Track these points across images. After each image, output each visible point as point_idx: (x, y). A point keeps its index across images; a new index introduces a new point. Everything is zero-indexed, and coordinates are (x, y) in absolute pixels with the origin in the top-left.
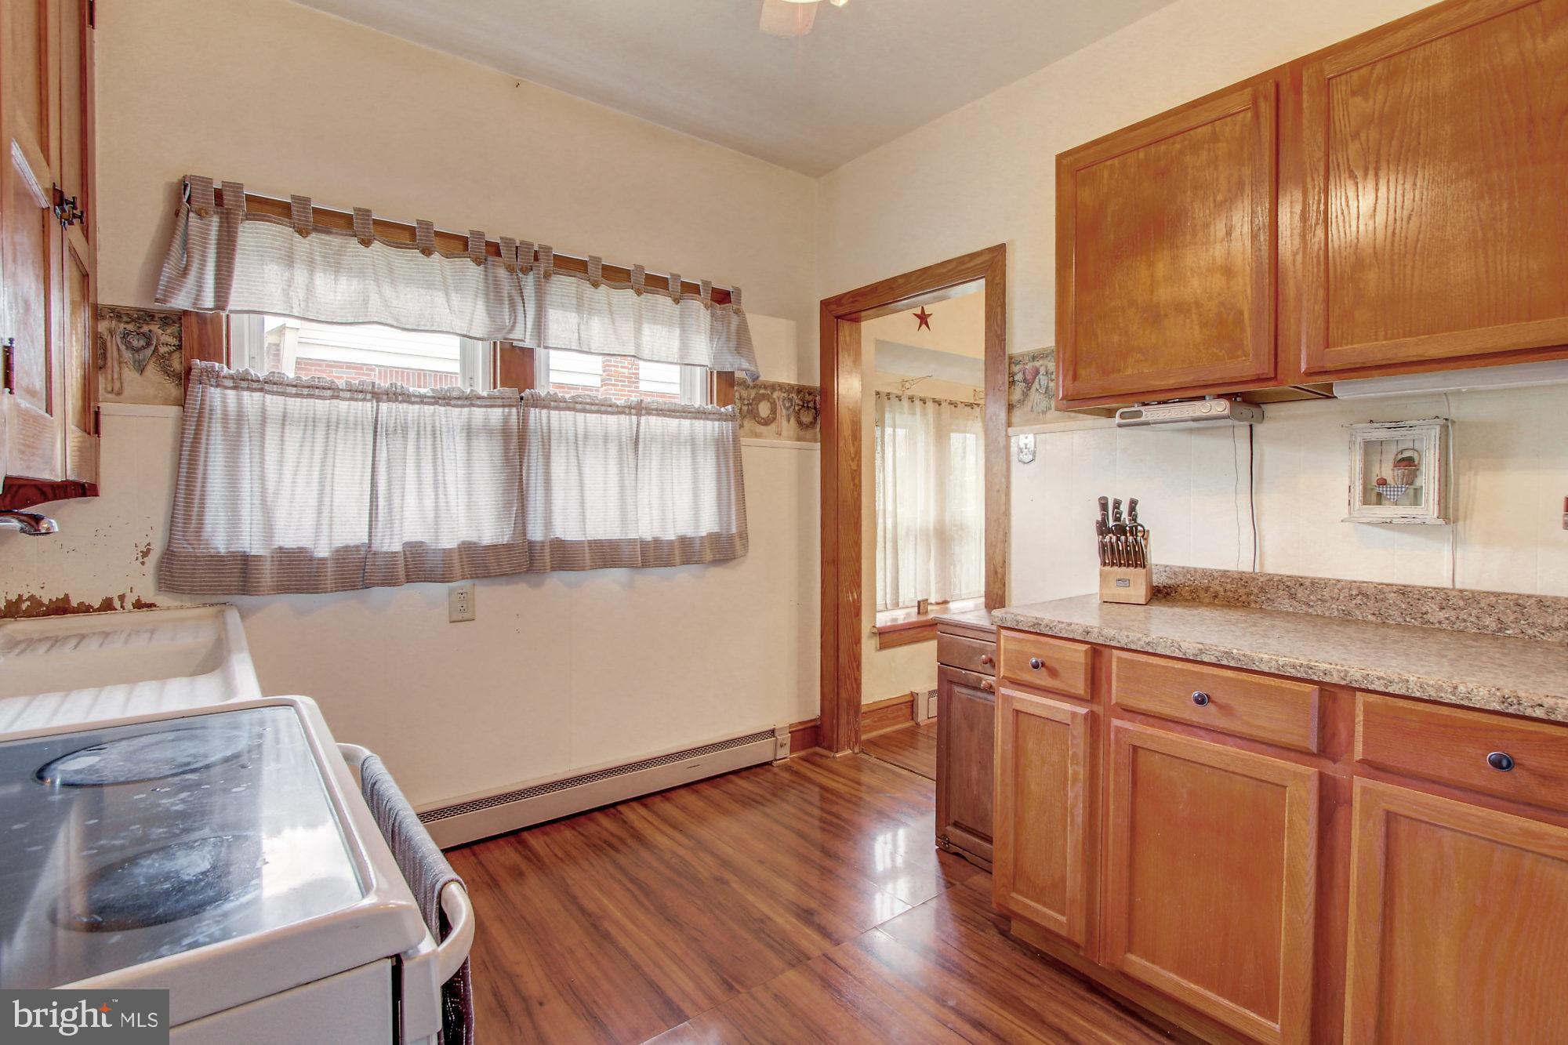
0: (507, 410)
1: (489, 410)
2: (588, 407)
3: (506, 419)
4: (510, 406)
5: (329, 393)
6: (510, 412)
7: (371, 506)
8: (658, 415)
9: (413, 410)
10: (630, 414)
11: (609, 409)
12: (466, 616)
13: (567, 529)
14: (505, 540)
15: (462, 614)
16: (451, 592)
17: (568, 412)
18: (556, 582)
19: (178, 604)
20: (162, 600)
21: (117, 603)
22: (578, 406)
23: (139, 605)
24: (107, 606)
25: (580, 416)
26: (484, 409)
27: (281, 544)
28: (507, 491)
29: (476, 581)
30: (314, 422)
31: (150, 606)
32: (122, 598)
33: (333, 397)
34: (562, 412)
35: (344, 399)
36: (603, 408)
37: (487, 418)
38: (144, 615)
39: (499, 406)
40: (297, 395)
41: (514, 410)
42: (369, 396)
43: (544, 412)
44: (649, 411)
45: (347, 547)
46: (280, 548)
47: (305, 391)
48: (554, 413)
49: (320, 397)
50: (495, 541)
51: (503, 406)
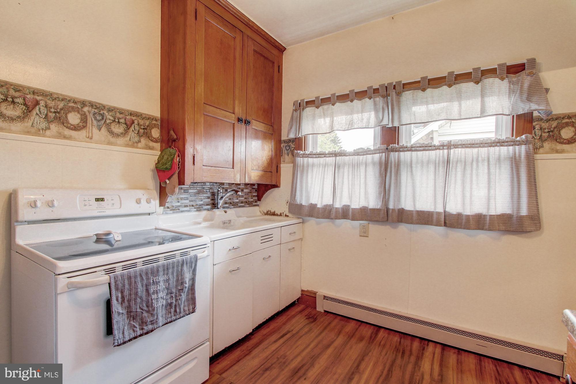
0: (381, 154)
1: (374, 155)
2: (418, 149)
3: (381, 158)
4: (382, 152)
5: (323, 156)
6: (382, 155)
7: (334, 192)
8: (462, 147)
9: (346, 158)
10: (443, 149)
11: (430, 148)
12: (365, 235)
13: (407, 205)
14: (379, 207)
15: (364, 234)
16: (360, 224)
17: (408, 152)
18: (403, 227)
19: (293, 216)
20: (290, 215)
21: (282, 215)
22: (413, 149)
23: (286, 216)
24: (281, 215)
25: (414, 153)
26: (372, 155)
27: (312, 202)
28: (380, 187)
29: (370, 222)
30: (319, 165)
31: (288, 216)
32: (283, 213)
33: (325, 157)
34: (406, 152)
35: (327, 157)
36: (426, 148)
37: (373, 159)
38: (286, 218)
39: (378, 153)
40: (316, 157)
41: (384, 154)
42: (334, 155)
43: (397, 153)
44: (456, 146)
45: (327, 205)
46: (311, 204)
47: (317, 156)
48: (402, 153)
49: (321, 157)
50: (374, 207)
51: (380, 153)
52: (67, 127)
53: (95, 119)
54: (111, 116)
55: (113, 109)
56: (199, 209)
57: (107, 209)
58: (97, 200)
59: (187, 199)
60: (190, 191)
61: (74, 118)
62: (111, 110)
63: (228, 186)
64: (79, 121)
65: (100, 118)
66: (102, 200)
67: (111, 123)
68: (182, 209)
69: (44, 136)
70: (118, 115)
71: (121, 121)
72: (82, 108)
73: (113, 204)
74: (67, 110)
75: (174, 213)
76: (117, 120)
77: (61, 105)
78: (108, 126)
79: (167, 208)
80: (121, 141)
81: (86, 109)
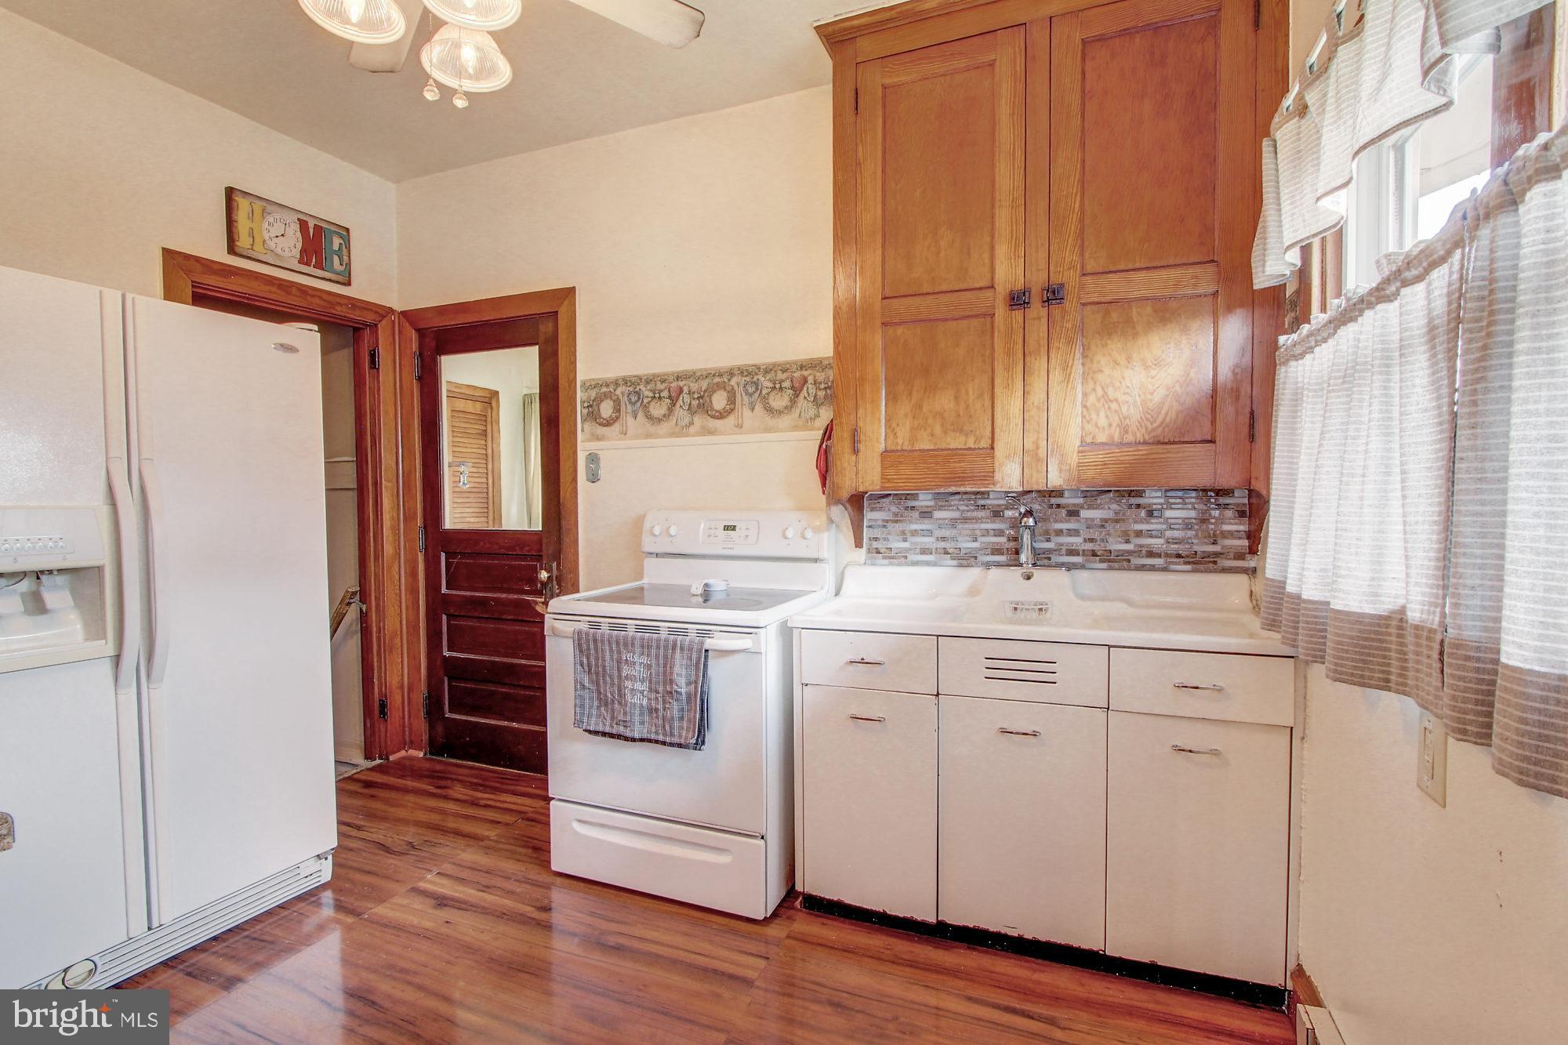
52: (712, 417)
53: (747, 393)
54: (770, 380)
55: (771, 367)
56: (965, 560)
57: (738, 544)
58: (727, 528)
59: (930, 533)
60: (937, 514)
61: (719, 401)
62: (768, 370)
63: (1081, 501)
64: (725, 402)
65: (754, 389)
66: (734, 528)
67: (768, 394)
68: (912, 557)
69: (687, 435)
70: (781, 376)
71: (784, 385)
72: (729, 380)
73: (747, 536)
74: (712, 390)
75: (891, 564)
76: (778, 386)
77: (704, 384)
78: (764, 399)
79: (874, 551)
80: (786, 421)
81: (733, 382)
